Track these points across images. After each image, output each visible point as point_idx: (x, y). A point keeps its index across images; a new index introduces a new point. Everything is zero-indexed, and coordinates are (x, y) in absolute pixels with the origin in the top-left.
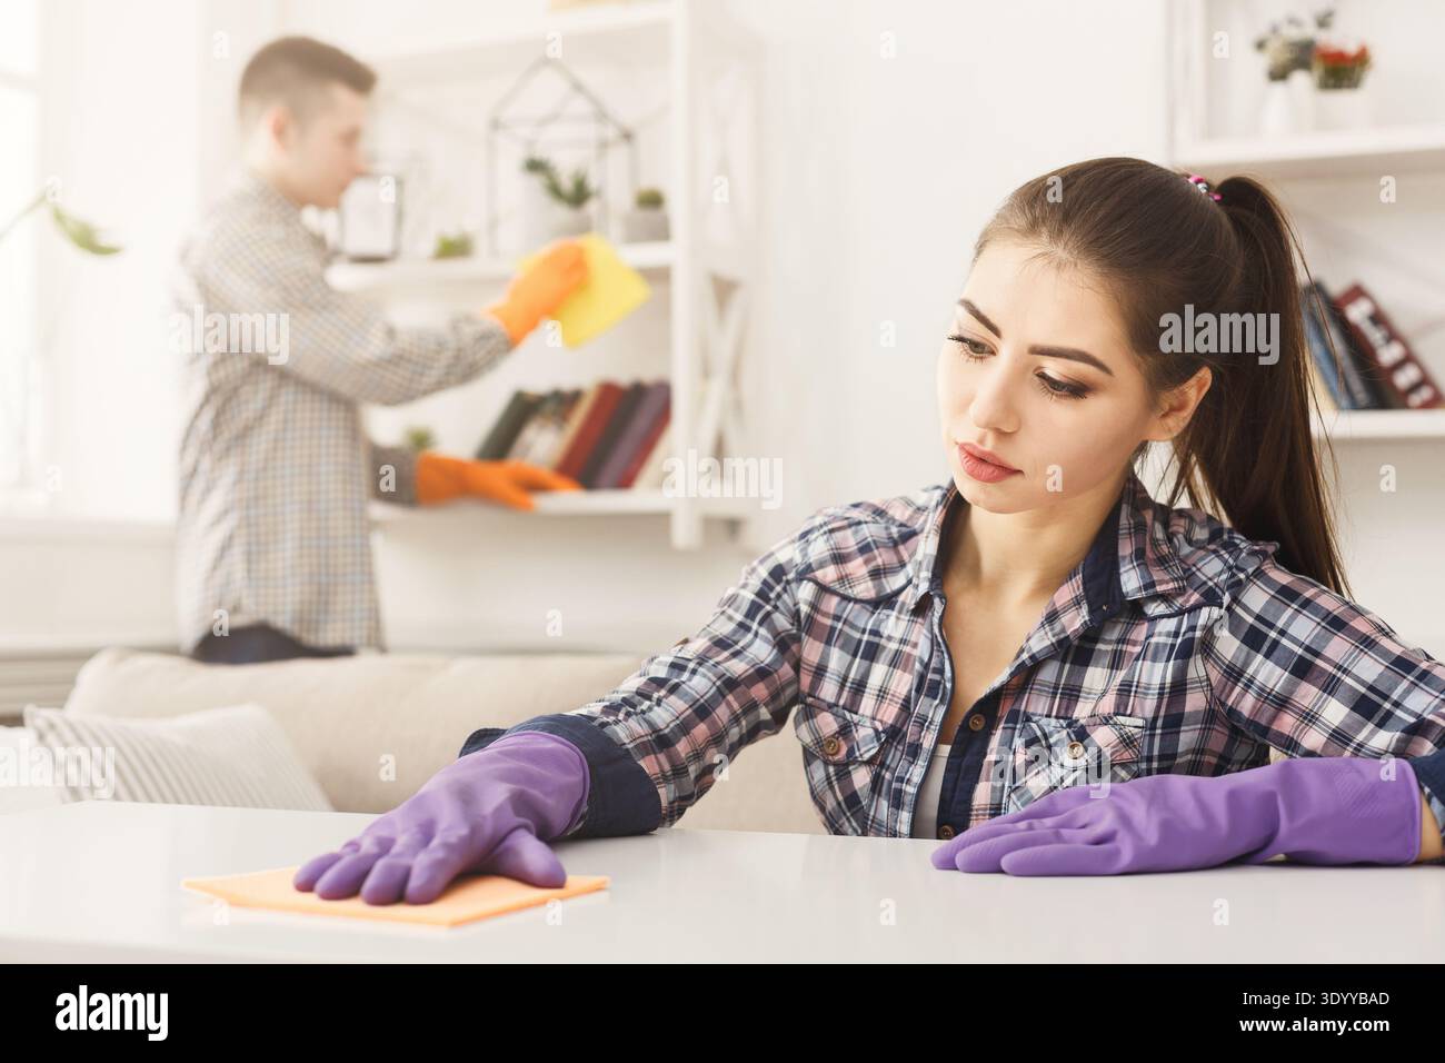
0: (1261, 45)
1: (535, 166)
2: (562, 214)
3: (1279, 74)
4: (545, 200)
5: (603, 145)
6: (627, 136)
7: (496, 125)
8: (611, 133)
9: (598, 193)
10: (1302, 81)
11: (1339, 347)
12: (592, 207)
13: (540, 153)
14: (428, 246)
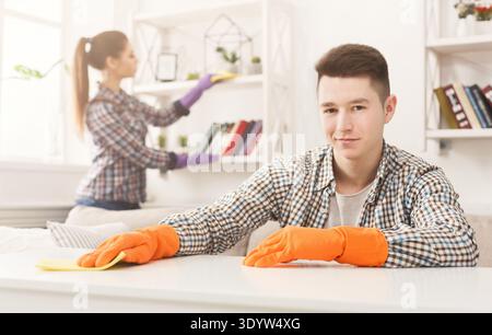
0: (456, 6)
1: (219, 50)
2: (228, 65)
3: (463, 16)
4: (222, 61)
5: (241, 43)
6: (250, 40)
7: (206, 36)
8: (244, 39)
9: (240, 58)
10: (471, 18)
11: (482, 107)
12: (237, 63)
13: (221, 46)
14: (186, 76)
